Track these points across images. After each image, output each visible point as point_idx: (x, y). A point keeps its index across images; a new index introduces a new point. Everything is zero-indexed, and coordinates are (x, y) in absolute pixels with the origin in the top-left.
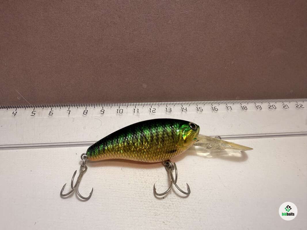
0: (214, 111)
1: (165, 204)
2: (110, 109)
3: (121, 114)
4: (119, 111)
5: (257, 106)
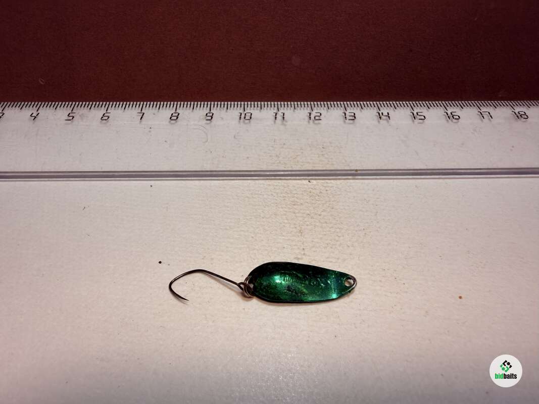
1: (311, 190)
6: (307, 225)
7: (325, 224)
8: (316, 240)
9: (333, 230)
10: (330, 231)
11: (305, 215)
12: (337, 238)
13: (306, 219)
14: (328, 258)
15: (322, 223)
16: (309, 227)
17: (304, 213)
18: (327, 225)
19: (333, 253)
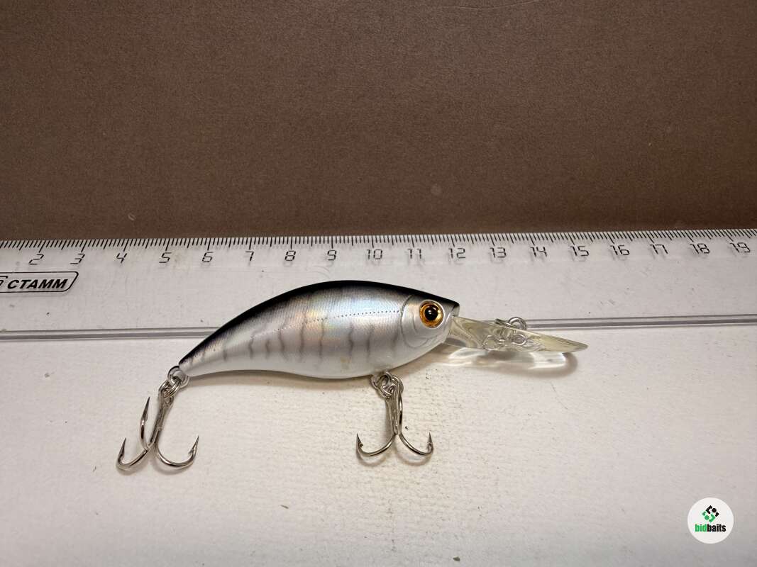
6: (400, 501)
7: (424, 499)
10: (432, 510)
13: (399, 491)
16: (403, 504)
18: (428, 500)
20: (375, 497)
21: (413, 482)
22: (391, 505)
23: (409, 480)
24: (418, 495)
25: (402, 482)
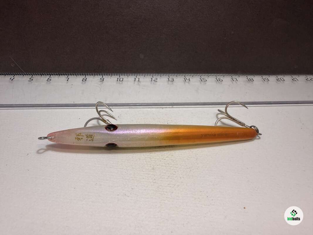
0: (219, 83)
2: (111, 78)
3: (121, 82)
4: (119, 80)
5: (264, 79)
6: (158, 165)
7: (167, 165)
8: (162, 174)
9: (172, 168)
10: (170, 169)
11: (156, 160)
12: (174, 173)
13: (157, 162)
14: (169, 184)
15: (166, 164)
16: (159, 166)
17: (156, 158)
18: (169, 165)
19: (172, 181)
20: (147, 164)
21: (163, 159)
22: (154, 167)
23: (161, 158)
24: (165, 163)
25: (158, 159)
